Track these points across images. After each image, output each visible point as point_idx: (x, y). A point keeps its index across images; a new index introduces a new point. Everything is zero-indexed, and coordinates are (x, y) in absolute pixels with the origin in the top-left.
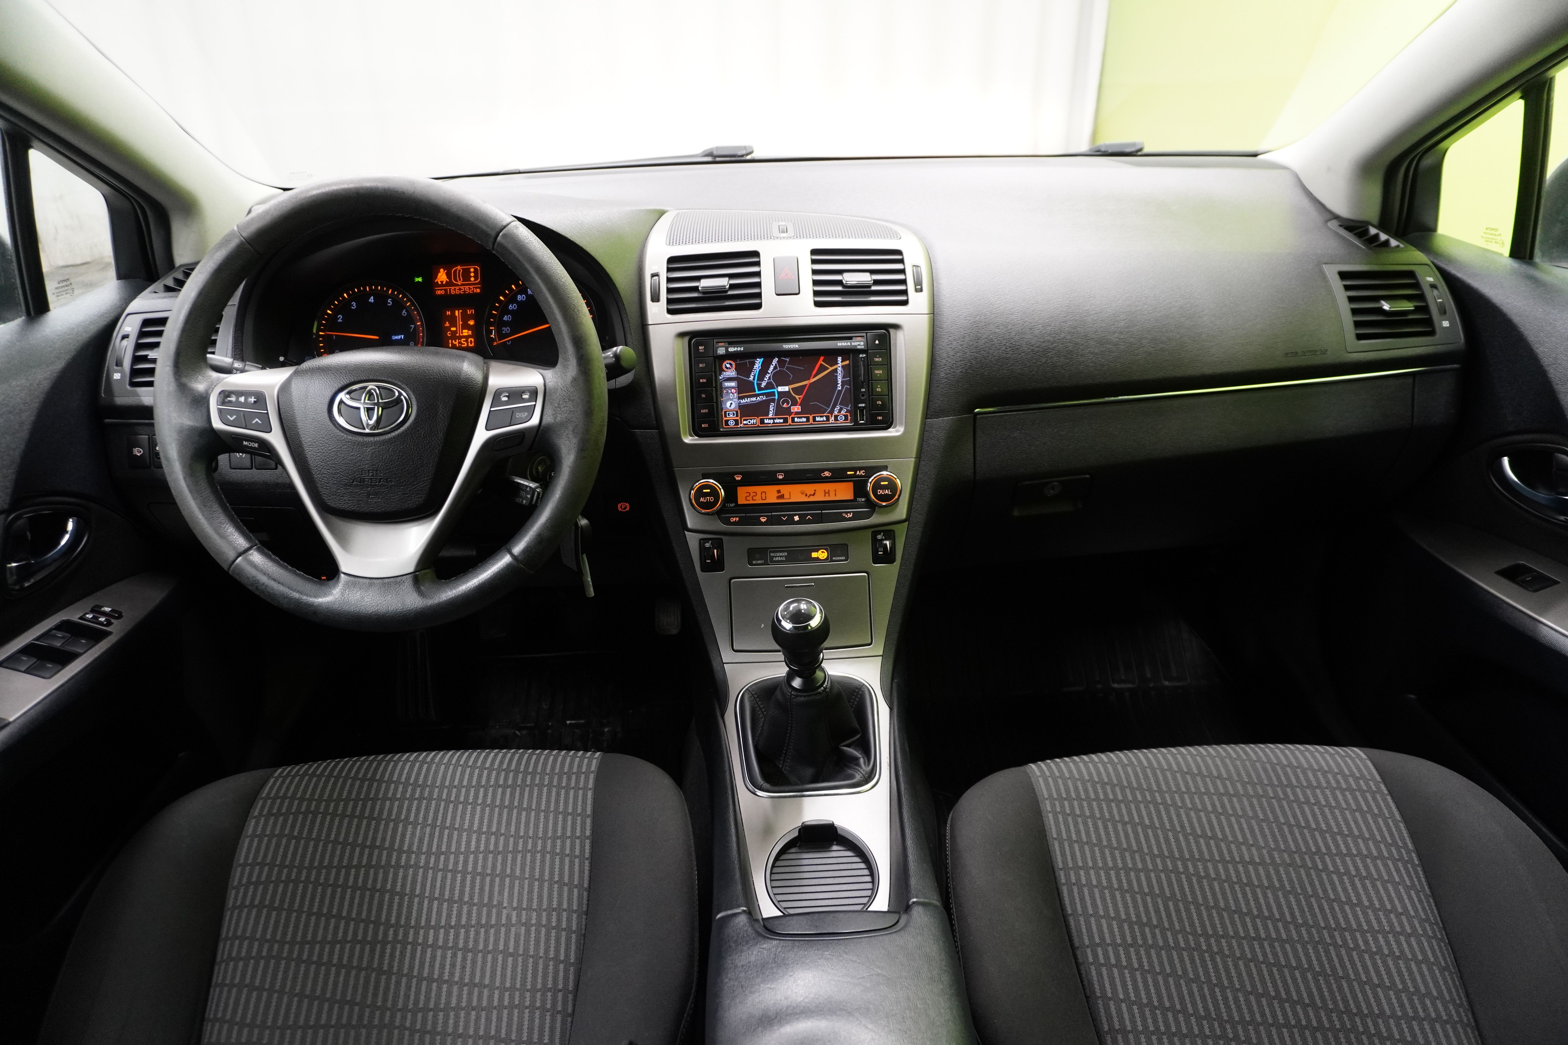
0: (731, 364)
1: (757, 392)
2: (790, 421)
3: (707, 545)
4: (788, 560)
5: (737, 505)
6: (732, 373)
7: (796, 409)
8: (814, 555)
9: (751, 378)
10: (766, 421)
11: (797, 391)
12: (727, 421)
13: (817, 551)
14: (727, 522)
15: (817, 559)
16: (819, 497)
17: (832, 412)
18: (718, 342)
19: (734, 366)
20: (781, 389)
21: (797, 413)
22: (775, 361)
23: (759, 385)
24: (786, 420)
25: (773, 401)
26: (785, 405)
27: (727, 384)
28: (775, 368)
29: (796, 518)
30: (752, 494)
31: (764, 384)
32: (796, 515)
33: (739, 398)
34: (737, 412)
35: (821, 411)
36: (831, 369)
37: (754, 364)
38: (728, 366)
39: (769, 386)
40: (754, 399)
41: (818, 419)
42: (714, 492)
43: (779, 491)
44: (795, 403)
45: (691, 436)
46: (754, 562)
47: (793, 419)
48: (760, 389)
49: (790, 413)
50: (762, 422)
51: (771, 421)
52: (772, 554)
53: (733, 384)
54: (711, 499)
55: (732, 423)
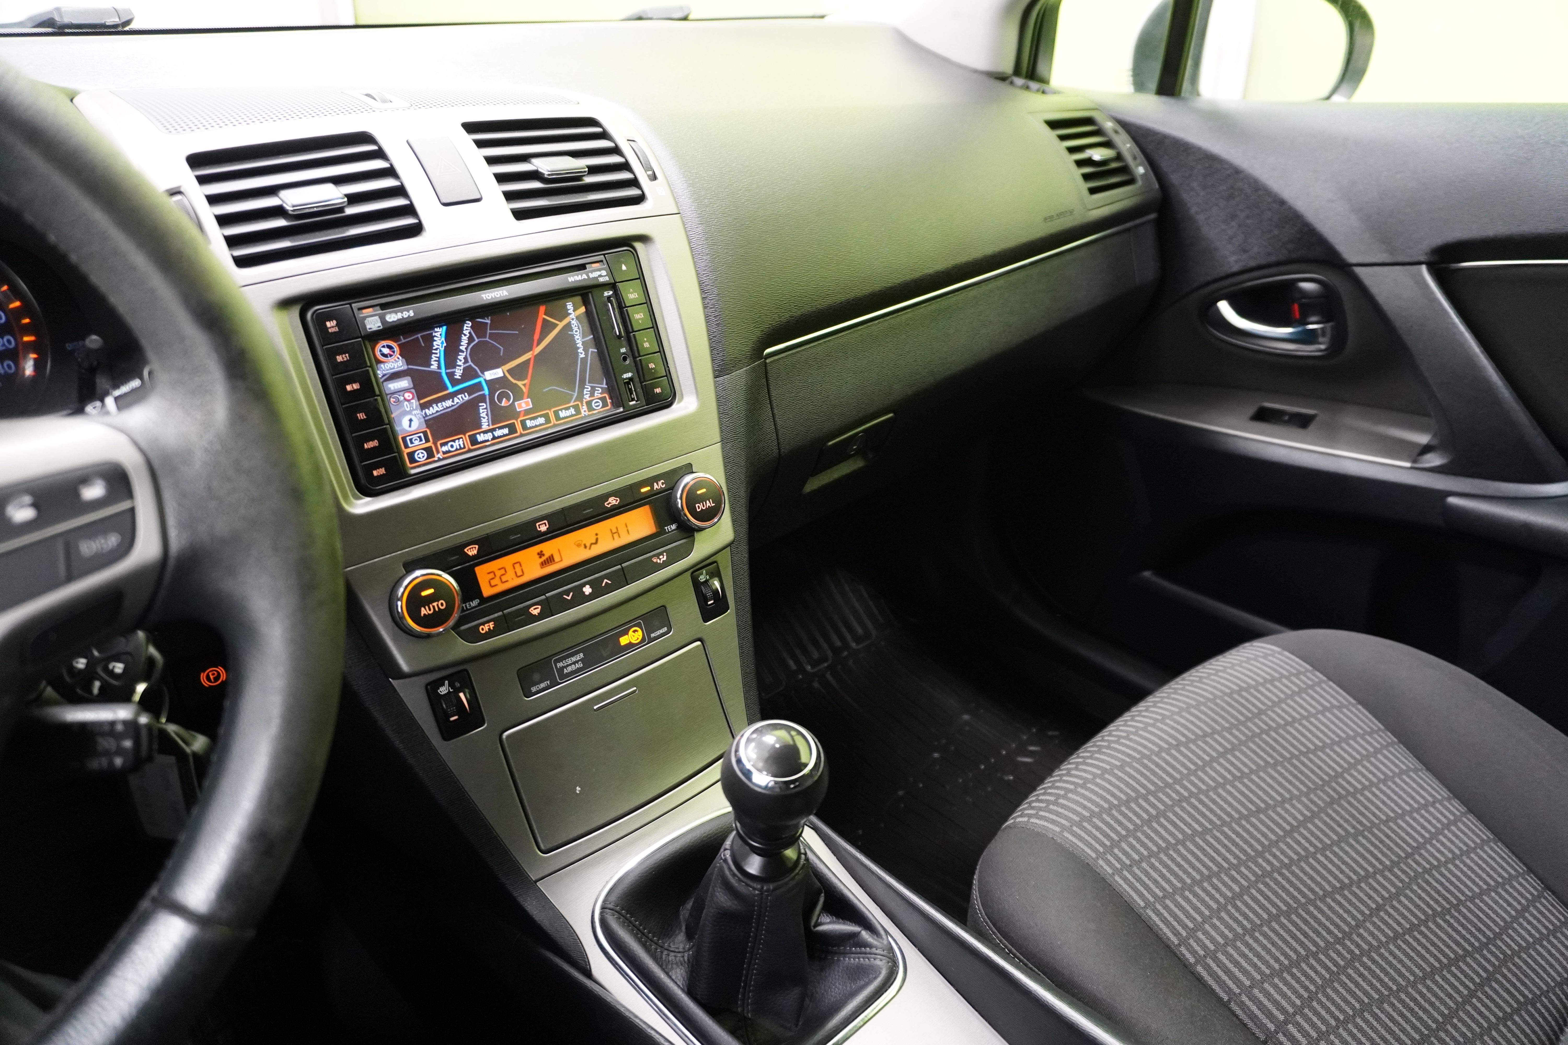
0: (390, 347)
1: (451, 389)
2: (519, 427)
3: (443, 690)
4: (588, 664)
5: (484, 600)
6: (396, 363)
7: (523, 405)
8: (624, 641)
9: (434, 367)
10: (480, 438)
11: (519, 372)
12: (411, 455)
13: (625, 632)
14: (474, 636)
15: (630, 645)
16: (606, 545)
17: (580, 397)
18: (360, 309)
19: (396, 349)
20: (490, 375)
21: (527, 412)
22: (467, 327)
23: (451, 376)
24: (512, 429)
25: (482, 399)
26: (504, 403)
27: (393, 386)
28: (471, 339)
29: (587, 590)
30: (498, 573)
31: (458, 373)
32: (584, 585)
33: (423, 407)
34: (425, 433)
35: (564, 400)
36: (561, 325)
37: (430, 339)
38: (386, 351)
39: (469, 374)
40: (449, 403)
41: (562, 414)
42: (441, 590)
43: (541, 554)
44: (519, 396)
45: (358, 498)
46: (534, 689)
47: (523, 423)
48: (454, 382)
49: (516, 415)
50: (474, 441)
51: (489, 436)
52: (560, 665)
53: (404, 383)
54: (441, 604)
55: (421, 456)
